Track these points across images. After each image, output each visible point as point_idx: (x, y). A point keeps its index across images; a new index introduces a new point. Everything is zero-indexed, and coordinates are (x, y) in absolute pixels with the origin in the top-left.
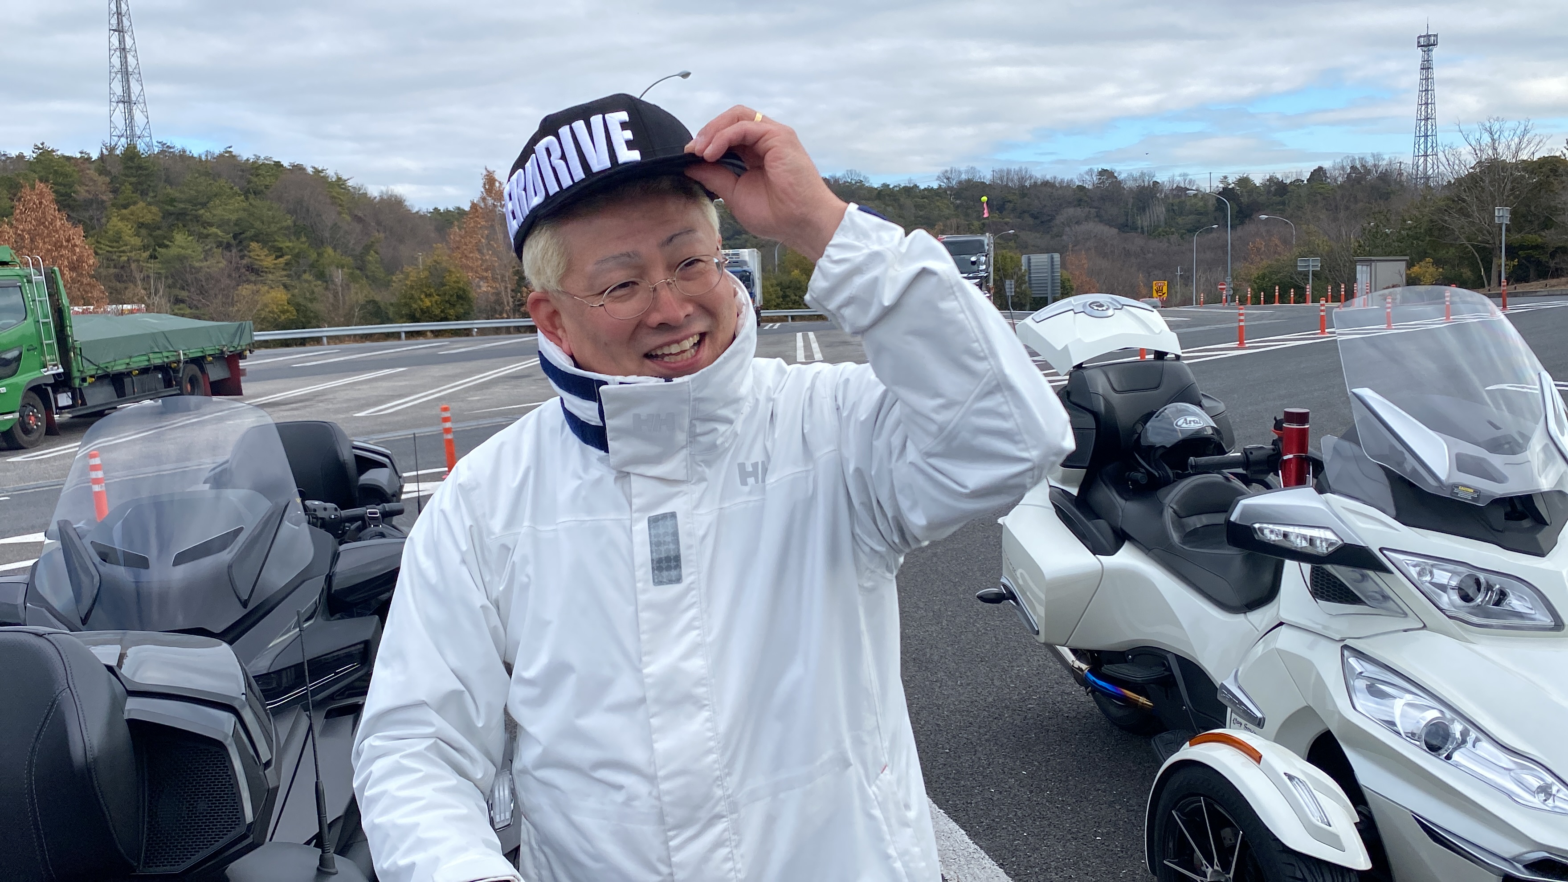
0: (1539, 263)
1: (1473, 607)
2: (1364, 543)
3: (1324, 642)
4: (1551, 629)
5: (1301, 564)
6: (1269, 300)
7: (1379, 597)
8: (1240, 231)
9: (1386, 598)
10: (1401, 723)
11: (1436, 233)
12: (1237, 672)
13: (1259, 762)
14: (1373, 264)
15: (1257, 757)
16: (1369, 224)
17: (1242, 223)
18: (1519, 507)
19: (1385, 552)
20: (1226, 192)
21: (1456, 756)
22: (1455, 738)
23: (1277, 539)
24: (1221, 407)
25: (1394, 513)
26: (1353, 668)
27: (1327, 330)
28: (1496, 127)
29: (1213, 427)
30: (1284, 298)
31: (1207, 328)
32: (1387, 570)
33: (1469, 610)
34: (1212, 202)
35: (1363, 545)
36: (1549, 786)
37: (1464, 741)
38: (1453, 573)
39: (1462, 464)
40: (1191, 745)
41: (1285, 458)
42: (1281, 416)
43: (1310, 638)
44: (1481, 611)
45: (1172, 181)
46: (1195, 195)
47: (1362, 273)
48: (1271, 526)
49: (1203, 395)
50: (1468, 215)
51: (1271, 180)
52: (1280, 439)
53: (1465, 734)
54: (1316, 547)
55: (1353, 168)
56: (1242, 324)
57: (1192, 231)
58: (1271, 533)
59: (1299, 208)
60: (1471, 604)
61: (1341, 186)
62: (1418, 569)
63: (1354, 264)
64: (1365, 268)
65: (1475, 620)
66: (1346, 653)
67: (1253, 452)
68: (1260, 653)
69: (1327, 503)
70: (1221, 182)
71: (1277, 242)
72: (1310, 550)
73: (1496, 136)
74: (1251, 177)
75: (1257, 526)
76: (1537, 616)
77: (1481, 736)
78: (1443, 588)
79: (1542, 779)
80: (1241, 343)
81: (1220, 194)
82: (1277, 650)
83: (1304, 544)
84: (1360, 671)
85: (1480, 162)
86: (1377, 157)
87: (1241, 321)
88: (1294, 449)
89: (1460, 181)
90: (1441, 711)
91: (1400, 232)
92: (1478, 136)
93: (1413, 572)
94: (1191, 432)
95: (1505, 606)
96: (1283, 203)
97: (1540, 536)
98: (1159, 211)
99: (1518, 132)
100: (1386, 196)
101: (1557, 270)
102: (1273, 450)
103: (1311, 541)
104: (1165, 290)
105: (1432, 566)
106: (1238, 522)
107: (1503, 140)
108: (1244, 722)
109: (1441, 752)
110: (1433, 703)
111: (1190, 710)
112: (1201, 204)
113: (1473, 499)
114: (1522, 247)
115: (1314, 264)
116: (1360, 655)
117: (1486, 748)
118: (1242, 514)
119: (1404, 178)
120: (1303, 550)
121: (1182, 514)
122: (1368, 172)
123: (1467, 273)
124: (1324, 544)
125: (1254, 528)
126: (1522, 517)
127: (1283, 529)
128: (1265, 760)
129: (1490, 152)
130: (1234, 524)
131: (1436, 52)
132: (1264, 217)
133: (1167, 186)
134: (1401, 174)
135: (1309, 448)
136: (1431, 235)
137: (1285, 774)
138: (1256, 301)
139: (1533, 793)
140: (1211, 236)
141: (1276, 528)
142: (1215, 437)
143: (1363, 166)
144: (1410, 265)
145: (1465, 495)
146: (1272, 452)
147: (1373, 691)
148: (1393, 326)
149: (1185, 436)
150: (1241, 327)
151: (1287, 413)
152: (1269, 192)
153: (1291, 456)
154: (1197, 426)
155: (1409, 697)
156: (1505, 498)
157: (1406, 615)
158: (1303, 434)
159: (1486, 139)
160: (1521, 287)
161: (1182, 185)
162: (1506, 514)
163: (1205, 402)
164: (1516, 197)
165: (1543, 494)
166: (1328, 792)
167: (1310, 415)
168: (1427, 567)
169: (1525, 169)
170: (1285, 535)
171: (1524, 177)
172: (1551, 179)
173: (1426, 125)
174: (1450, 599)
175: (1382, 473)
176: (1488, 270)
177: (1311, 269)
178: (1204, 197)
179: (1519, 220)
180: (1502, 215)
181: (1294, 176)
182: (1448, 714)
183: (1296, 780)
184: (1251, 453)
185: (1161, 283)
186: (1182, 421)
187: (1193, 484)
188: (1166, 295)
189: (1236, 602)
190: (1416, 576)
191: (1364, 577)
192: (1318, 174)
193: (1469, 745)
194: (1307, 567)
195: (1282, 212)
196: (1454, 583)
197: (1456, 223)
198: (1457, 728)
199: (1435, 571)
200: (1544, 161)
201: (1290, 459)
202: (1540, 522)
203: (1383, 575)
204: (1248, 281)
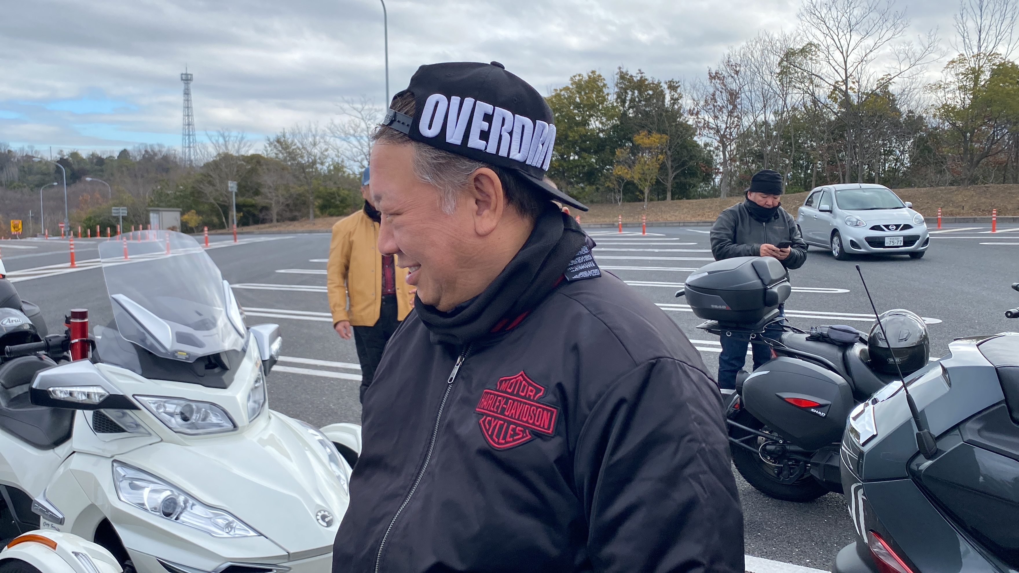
0: (254, 215)
1: (190, 424)
2: (123, 392)
3: (103, 460)
4: (232, 431)
5: (85, 411)
6: (94, 234)
7: (134, 426)
8: (73, 188)
9: (138, 425)
10: (148, 503)
11: (196, 195)
12: (45, 490)
13: (55, 548)
14: (160, 213)
15: (52, 545)
16: (157, 187)
17: (74, 182)
18: (213, 361)
19: (136, 397)
20: (62, 161)
21: (182, 518)
22: (180, 506)
23: (65, 396)
24: (37, 309)
25: (140, 371)
26: (119, 474)
27: (129, 257)
28: (226, 134)
29: (29, 324)
30: (103, 233)
31: (50, 253)
32: (136, 408)
33: (187, 426)
34: (52, 169)
35: (122, 394)
36: (230, 523)
37: (185, 507)
38: (177, 405)
39: (181, 338)
40: (8, 547)
41: (73, 342)
42: (69, 315)
43: (94, 459)
44: (194, 426)
45: (22, 150)
46: (40, 162)
47: (153, 217)
48: (61, 388)
49: (23, 302)
50: (214, 185)
51: (93, 155)
52: (69, 329)
53: (186, 502)
54: (91, 399)
55: (146, 151)
56: (72, 251)
57: (39, 185)
58: (60, 393)
59: (112, 175)
60: (189, 422)
61: (139, 163)
62: (156, 405)
63: (148, 212)
64: (155, 215)
65: (189, 431)
66: (115, 464)
67: (52, 340)
68: (61, 473)
69: (98, 369)
70: (59, 154)
71: (98, 196)
72: (88, 401)
73: (227, 139)
74: (80, 152)
75: (51, 389)
76: (225, 424)
77: (195, 502)
78: (172, 415)
79: (227, 520)
80: (73, 263)
81: (58, 162)
82: (71, 470)
83: (84, 398)
84: (123, 474)
85: (219, 154)
86: (160, 145)
87: (72, 249)
88: (79, 335)
89: (207, 165)
90: (171, 491)
91: (175, 193)
92: (217, 138)
93: (153, 407)
94: (12, 329)
95: (208, 421)
96: (102, 171)
97: (225, 377)
98: (14, 171)
99: (239, 138)
100: (167, 170)
101: (264, 219)
102: (66, 337)
103: (88, 395)
104: (20, 226)
105: (165, 402)
106: (38, 388)
107: (231, 142)
108: (50, 523)
109: (172, 516)
110: (165, 486)
111: (18, 523)
112: (45, 167)
113: (187, 359)
114: (244, 206)
115: (122, 212)
116: (123, 464)
117: (198, 509)
118: (40, 384)
119: (178, 160)
120: (84, 402)
121: (7, 386)
122: (155, 154)
123: (215, 220)
124: (97, 396)
125: (50, 391)
126: (215, 366)
127: (69, 389)
128: (59, 547)
129: (224, 149)
130: (35, 390)
131: (192, 84)
132: (88, 179)
133: (19, 154)
134: (175, 157)
135: (89, 334)
136: (194, 196)
137: (73, 552)
138: (85, 235)
139: (222, 529)
140: (52, 190)
141: (65, 389)
142: (32, 331)
143: (152, 151)
144: (182, 214)
145: (181, 357)
146: (65, 339)
147: (133, 487)
148: (171, 251)
149: (8, 332)
150: (72, 253)
151: (73, 313)
152: (92, 163)
153: (77, 340)
154: (19, 324)
155: (152, 486)
156: (204, 357)
157: (150, 434)
158: (84, 325)
159: (221, 140)
160: (246, 229)
161: (30, 154)
162: (206, 366)
163: (24, 307)
164: (240, 176)
165: (226, 352)
166: (102, 558)
167: (88, 313)
168: (162, 403)
169: (243, 160)
170: (71, 394)
171: (242, 164)
172: (258, 167)
173: (189, 128)
174: (176, 421)
175: (132, 346)
176: (227, 218)
177: (121, 215)
178: (47, 163)
179: (242, 189)
180: (232, 186)
181: (109, 153)
182: (176, 492)
183: (80, 555)
184: (50, 340)
185: (16, 222)
186: (6, 321)
187: (16, 364)
188: (21, 230)
189: (47, 442)
190: (155, 410)
191: (124, 414)
192: (124, 153)
193: (189, 509)
194: (89, 414)
195: (101, 177)
196: (178, 410)
197: (207, 189)
198: (181, 499)
199: (166, 405)
200: (253, 157)
201: (76, 343)
202: (224, 368)
203: (135, 411)
204: (80, 222)
